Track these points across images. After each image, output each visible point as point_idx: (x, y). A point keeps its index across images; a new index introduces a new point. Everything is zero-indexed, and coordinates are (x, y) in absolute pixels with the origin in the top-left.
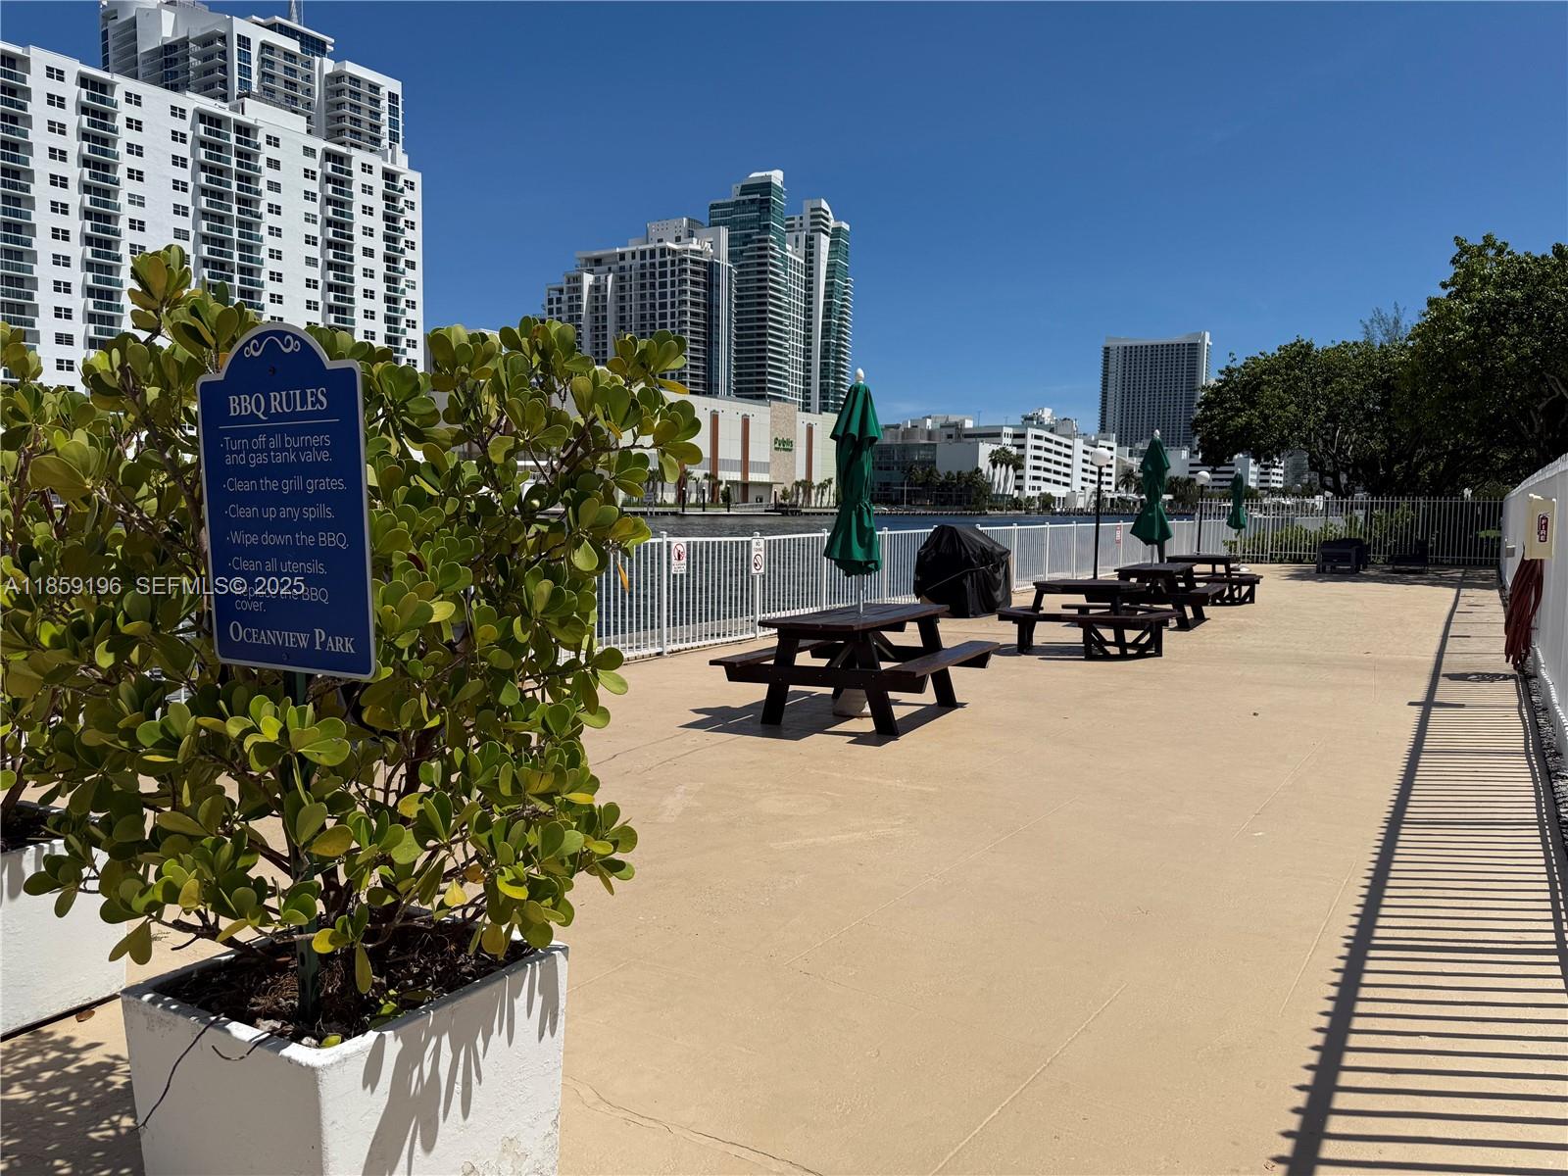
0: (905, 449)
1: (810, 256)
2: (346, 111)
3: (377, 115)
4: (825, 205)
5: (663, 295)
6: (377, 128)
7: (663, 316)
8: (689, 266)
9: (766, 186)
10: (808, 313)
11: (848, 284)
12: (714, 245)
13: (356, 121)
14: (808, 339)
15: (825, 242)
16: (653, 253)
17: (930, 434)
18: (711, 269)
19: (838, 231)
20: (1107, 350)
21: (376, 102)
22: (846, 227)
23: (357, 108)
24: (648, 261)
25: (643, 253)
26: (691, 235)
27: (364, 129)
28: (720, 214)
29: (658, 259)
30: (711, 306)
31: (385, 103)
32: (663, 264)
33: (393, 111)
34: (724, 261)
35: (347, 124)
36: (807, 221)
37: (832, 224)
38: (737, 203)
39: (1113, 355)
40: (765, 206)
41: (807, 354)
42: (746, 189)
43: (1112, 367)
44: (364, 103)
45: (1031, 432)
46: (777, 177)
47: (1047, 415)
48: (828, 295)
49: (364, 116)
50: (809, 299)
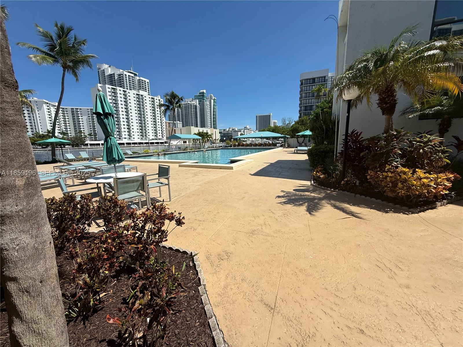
0: (228, 134)
1: (210, 103)
2: (141, 85)
3: (146, 85)
4: (212, 95)
5: (189, 111)
6: (146, 87)
7: (189, 114)
8: (192, 106)
9: (203, 93)
10: (211, 112)
11: (216, 107)
12: (196, 102)
13: (143, 87)
14: (211, 116)
15: (212, 101)
16: (186, 104)
17: (231, 131)
18: (196, 106)
19: (214, 99)
20: (256, 116)
21: (145, 83)
22: (216, 98)
23: (143, 84)
24: (186, 105)
25: (185, 104)
26: (192, 101)
27: (144, 88)
28: (196, 98)
29: (187, 105)
30: (196, 112)
31: (147, 84)
32: (188, 106)
33: (148, 85)
34: (198, 105)
35: (142, 87)
36: (209, 98)
37: (213, 98)
38: (199, 95)
39: (257, 117)
40: (203, 96)
41: (211, 118)
42: (200, 93)
43: (257, 119)
44: (144, 84)
45: (246, 130)
46: (205, 91)
47: (248, 127)
48: (214, 109)
49: (144, 86)
50: (210, 110)
